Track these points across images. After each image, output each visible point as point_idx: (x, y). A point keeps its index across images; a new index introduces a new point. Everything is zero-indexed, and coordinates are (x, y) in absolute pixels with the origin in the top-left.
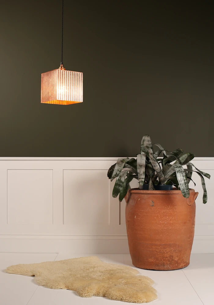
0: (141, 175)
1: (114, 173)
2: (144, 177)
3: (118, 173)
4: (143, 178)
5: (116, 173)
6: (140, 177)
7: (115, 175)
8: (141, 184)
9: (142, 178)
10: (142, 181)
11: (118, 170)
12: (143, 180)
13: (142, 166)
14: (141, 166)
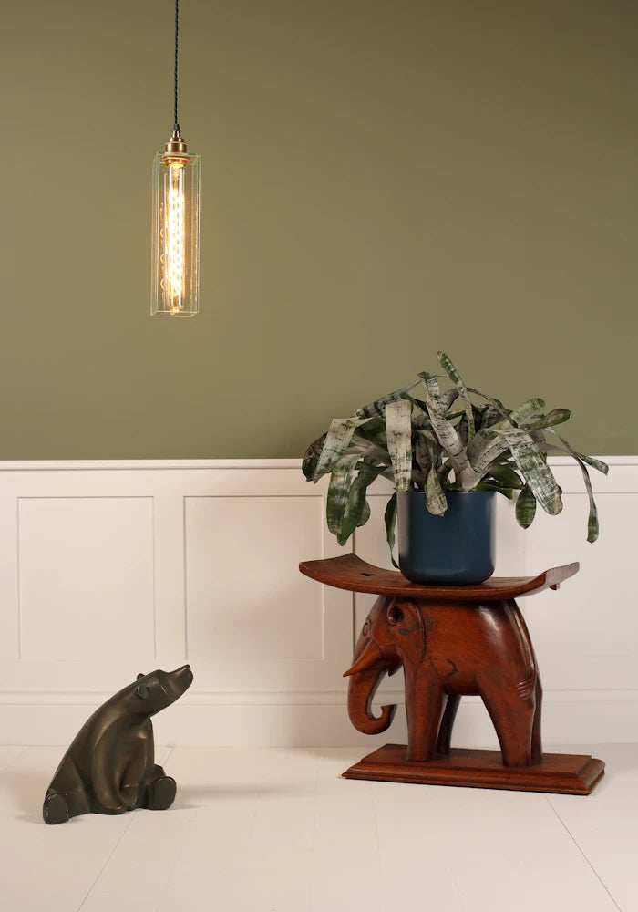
0: (401, 460)
1: (323, 460)
2: (410, 466)
3: (333, 459)
4: (407, 470)
5: (330, 460)
6: (398, 467)
7: (327, 465)
8: (401, 486)
9: (404, 471)
10: (405, 480)
11: (335, 451)
12: (408, 475)
13: (400, 434)
14: (398, 435)
